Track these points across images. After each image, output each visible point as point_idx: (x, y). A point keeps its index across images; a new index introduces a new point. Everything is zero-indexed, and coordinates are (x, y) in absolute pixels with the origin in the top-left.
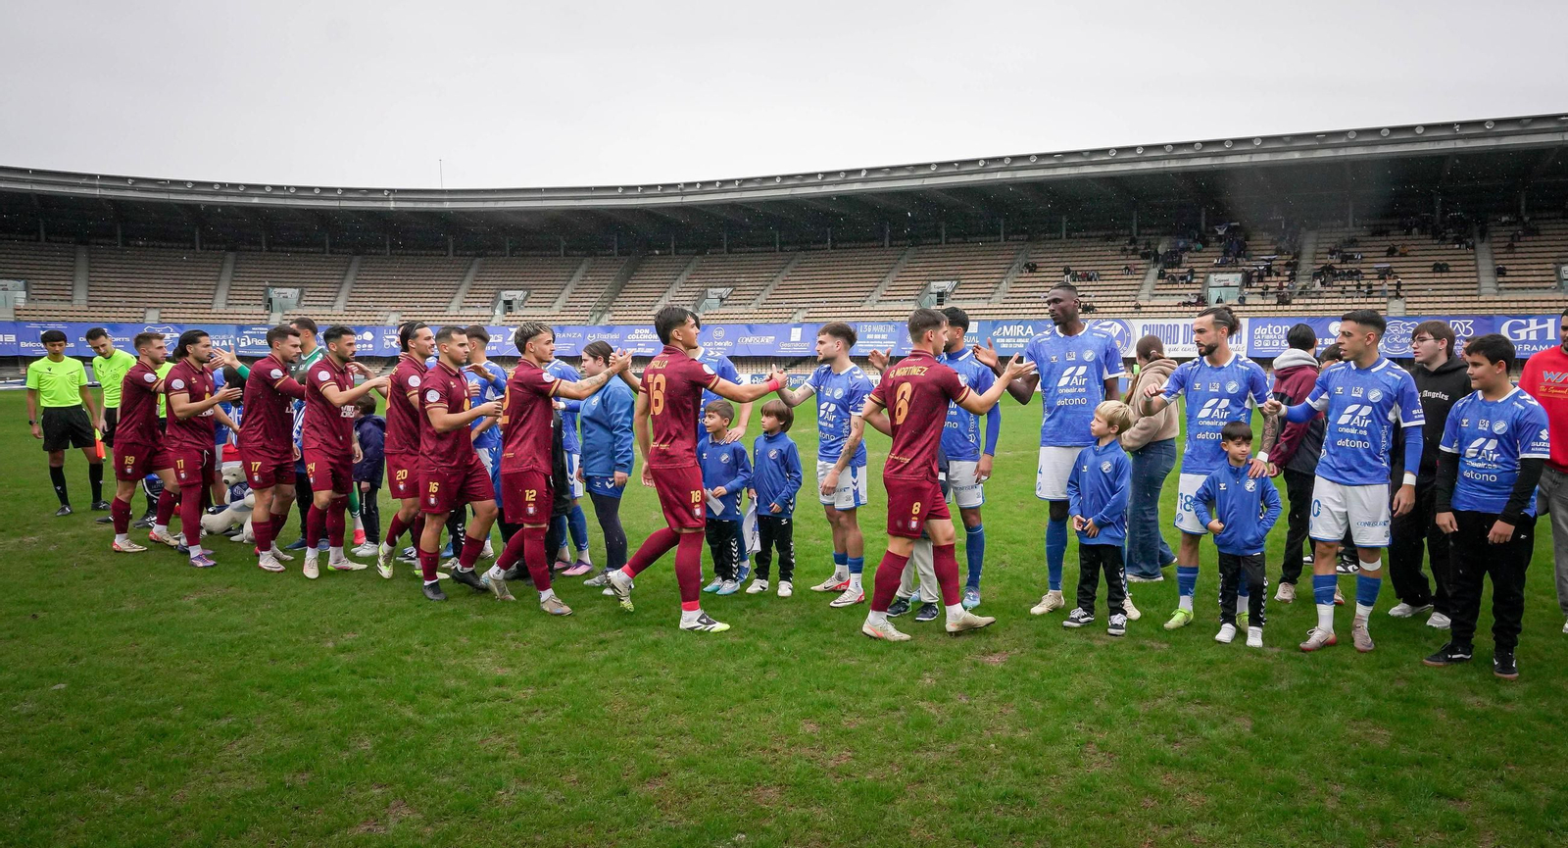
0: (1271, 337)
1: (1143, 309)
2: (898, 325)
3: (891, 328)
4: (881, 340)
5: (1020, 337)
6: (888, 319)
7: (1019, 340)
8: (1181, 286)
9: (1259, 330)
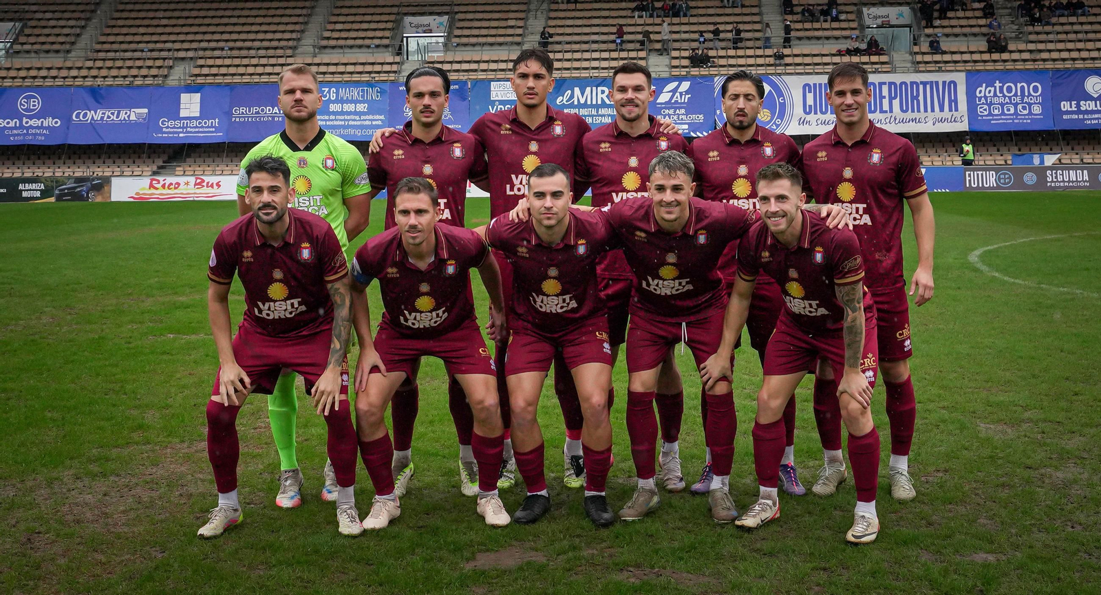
0: (1002, 100)
1: (788, 60)
2: (386, 87)
3: (373, 94)
4: (355, 113)
5: (604, 105)
6: (366, 78)
7: (603, 111)
8: (826, 25)
9: (982, 91)
